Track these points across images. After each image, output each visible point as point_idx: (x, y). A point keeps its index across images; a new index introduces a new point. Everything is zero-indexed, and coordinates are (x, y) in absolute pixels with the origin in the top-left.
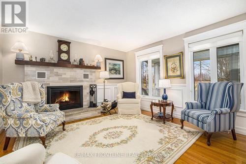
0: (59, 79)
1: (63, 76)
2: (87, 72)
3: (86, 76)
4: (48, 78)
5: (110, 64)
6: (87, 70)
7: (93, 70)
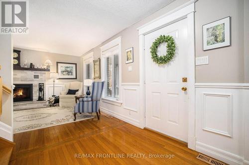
5: (62, 67)
6: (37, 72)
7: (43, 72)
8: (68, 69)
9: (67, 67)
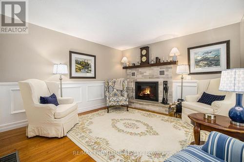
0: (142, 76)
1: (145, 74)
2: (163, 68)
3: (162, 73)
4: (136, 76)
5: (197, 54)
6: (162, 67)
7: (169, 66)
8: (210, 56)
9: (208, 53)
